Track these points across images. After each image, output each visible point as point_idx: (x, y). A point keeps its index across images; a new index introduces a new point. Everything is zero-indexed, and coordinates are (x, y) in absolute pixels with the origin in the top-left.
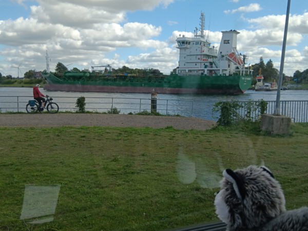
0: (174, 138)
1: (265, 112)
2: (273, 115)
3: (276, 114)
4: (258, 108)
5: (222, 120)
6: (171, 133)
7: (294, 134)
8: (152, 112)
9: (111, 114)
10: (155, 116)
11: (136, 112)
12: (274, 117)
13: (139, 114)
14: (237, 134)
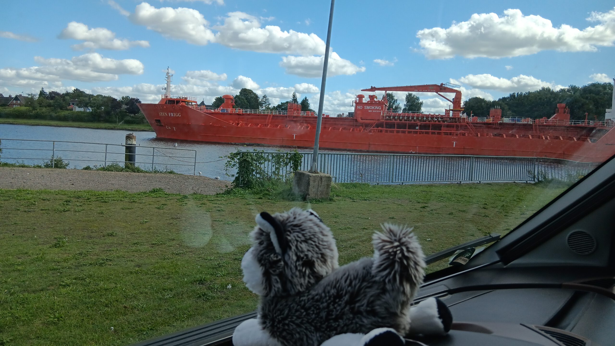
0: (165, 207)
1: (299, 168)
2: (310, 172)
3: (313, 170)
4: (290, 162)
5: (241, 179)
6: (159, 199)
7: (335, 198)
8: (127, 167)
9: (50, 169)
10: (133, 173)
11: (99, 167)
12: (311, 174)
13: (104, 169)
14: (261, 198)
